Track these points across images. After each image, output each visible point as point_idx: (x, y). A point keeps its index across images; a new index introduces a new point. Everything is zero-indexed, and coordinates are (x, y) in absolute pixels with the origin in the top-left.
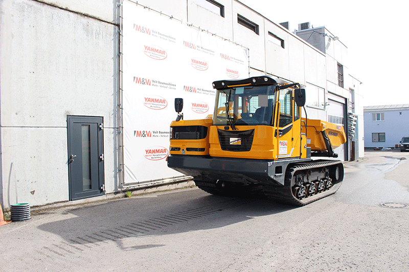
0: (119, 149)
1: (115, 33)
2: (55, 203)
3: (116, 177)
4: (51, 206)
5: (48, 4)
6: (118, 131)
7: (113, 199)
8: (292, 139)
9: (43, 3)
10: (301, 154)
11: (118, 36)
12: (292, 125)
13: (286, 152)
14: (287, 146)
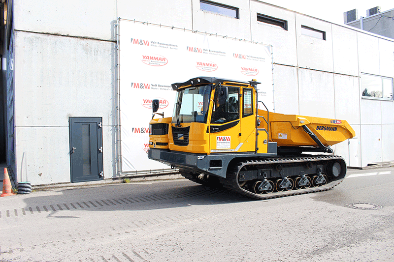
0: (117, 143)
1: (113, 49)
3: (114, 166)
4: (55, 186)
5: (52, 34)
6: (116, 128)
7: (111, 183)
8: (240, 135)
9: (48, 34)
10: (257, 149)
11: (116, 50)
12: (238, 121)
13: (230, 146)
14: (230, 141)
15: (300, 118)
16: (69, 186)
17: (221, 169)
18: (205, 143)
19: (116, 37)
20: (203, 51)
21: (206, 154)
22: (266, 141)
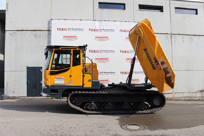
2: (21, 97)
5: (21, 31)
7: (46, 99)
8: (71, 76)
9: (19, 30)
10: (83, 85)
11: (49, 35)
12: (70, 69)
13: (64, 82)
14: (64, 80)
16: (26, 98)
17: (57, 94)
18: (47, 80)
19: (50, 28)
20: (99, 30)
21: (48, 86)
22: (90, 80)
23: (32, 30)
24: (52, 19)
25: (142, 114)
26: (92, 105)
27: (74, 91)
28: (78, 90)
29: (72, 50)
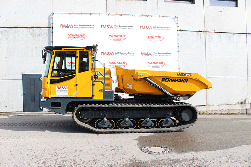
2: (16, 112)
4: (14, 113)
7: (47, 114)
8: (77, 85)
10: (93, 96)
11: (51, 33)
12: (75, 75)
13: (68, 93)
14: (68, 90)
15: (138, 72)
16: (22, 114)
17: (60, 108)
18: (47, 91)
19: (51, 24)
20: (114, 27)
21: (48, 98)
22: (102, 90)
23: (28, 28)
24: (53, 13)
25: (168, 132)
26: (104, 122)
27: (82, 104)
28: (86, 103)
29: (78, 51)
